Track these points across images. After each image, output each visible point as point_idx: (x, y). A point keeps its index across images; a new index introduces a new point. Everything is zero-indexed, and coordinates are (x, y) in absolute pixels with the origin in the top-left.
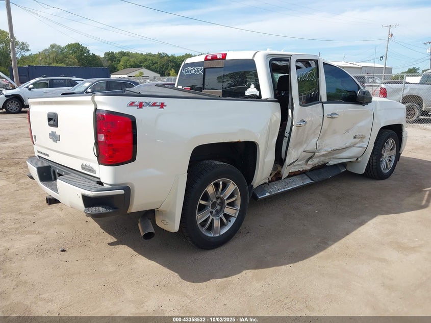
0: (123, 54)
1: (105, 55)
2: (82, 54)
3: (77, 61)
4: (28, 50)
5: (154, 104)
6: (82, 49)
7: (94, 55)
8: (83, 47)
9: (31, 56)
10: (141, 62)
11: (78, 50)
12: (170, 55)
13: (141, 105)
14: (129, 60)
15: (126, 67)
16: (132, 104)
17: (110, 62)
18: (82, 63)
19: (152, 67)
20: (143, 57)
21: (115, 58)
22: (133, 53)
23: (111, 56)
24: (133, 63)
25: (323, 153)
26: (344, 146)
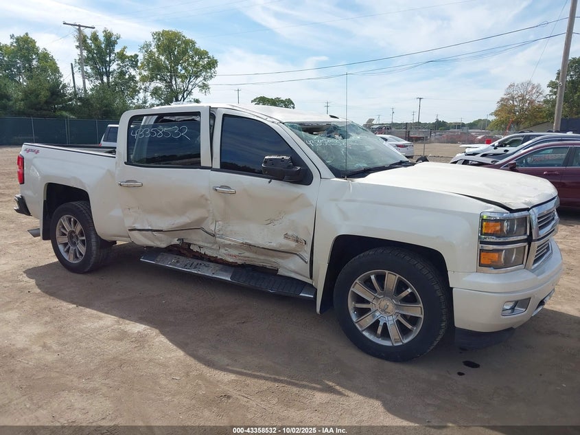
25: (229, 242)
26: (267, 245)
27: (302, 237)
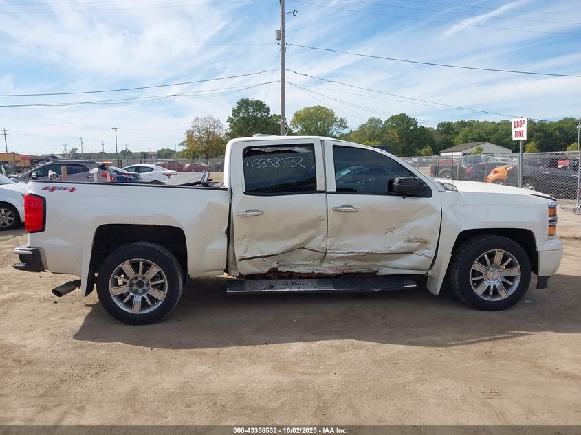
0: (463, 124)
1: (438, 126)
2: (408, 127)
3: (398, 136)
4: (346, 127)
5: (65, 189)
6: (409, 121)
7: (422, 127)
8: (410, 119)
9: (351, 132)
10: (489, 134)
11: (403, 122)
12: (536, 122)
13: (53, 189)
14: (471, 132)
15: (466, 141)
16: (46, 188)
17: (444, 135)
18: (407, 138)
19: (505, 140)
20: (493, 126)
21: (453, 130)
22: (480, 121)
23: (447, 128)
24: (476, 136)
25: (342, 255)
26: (386, 250)
27: (425, 237)
